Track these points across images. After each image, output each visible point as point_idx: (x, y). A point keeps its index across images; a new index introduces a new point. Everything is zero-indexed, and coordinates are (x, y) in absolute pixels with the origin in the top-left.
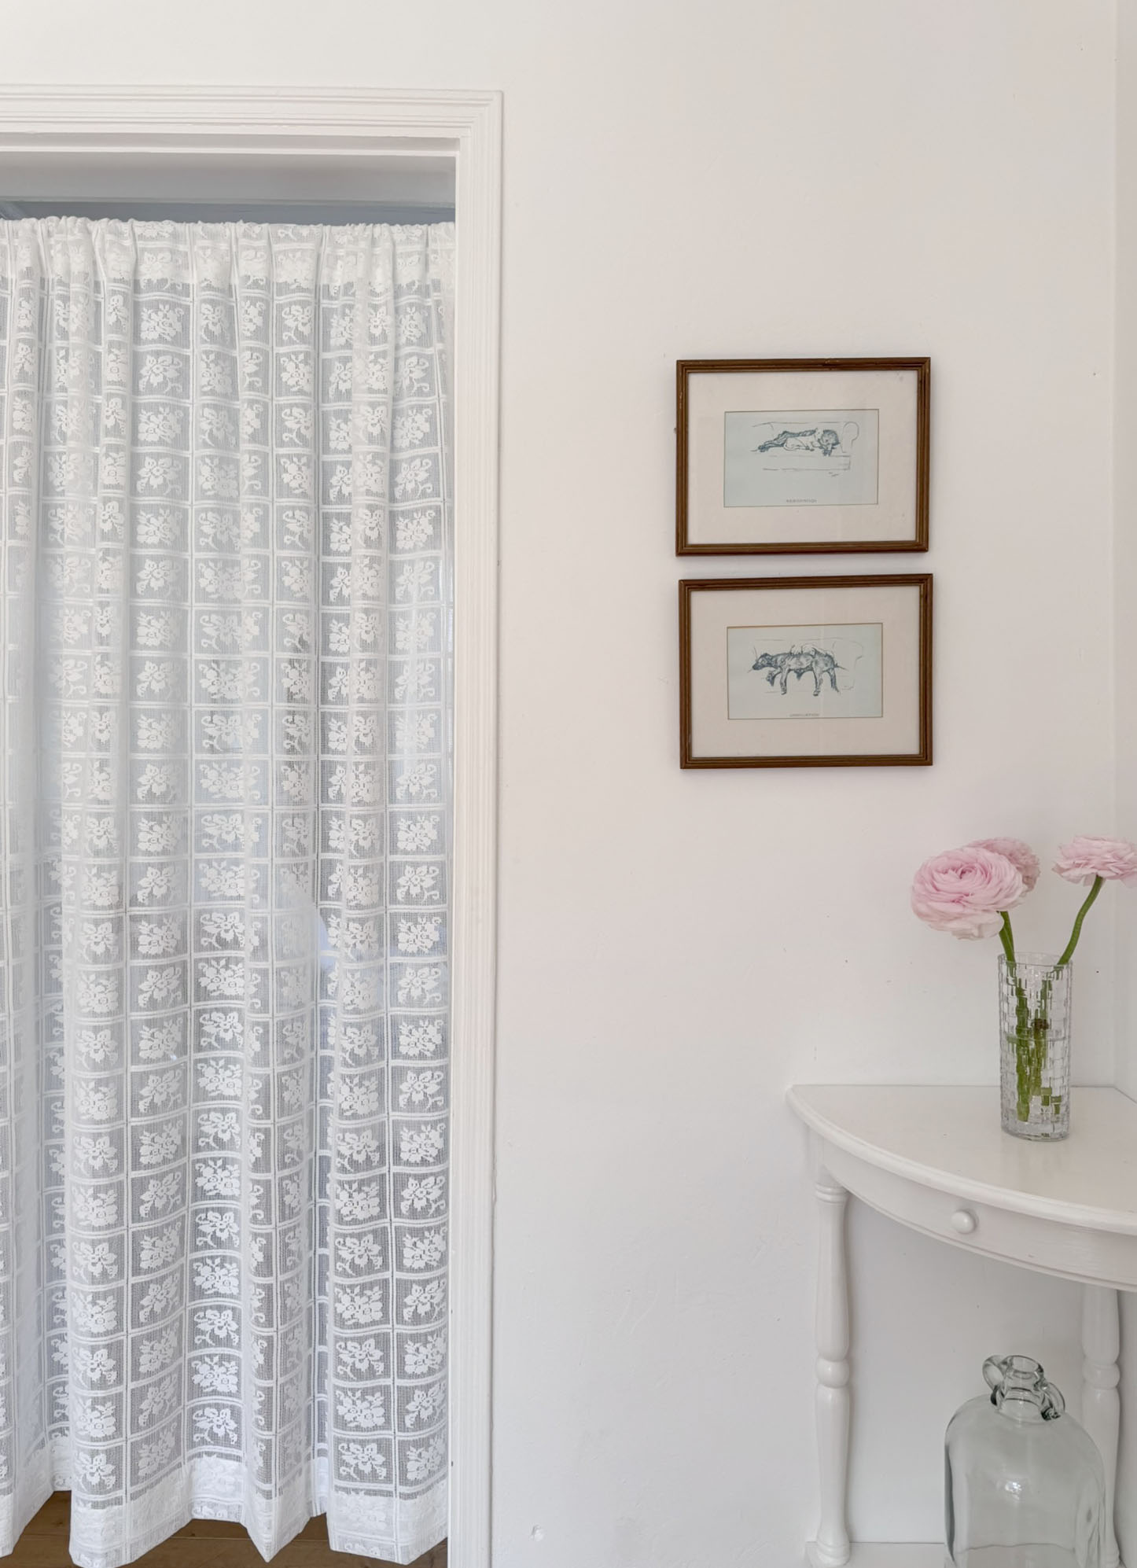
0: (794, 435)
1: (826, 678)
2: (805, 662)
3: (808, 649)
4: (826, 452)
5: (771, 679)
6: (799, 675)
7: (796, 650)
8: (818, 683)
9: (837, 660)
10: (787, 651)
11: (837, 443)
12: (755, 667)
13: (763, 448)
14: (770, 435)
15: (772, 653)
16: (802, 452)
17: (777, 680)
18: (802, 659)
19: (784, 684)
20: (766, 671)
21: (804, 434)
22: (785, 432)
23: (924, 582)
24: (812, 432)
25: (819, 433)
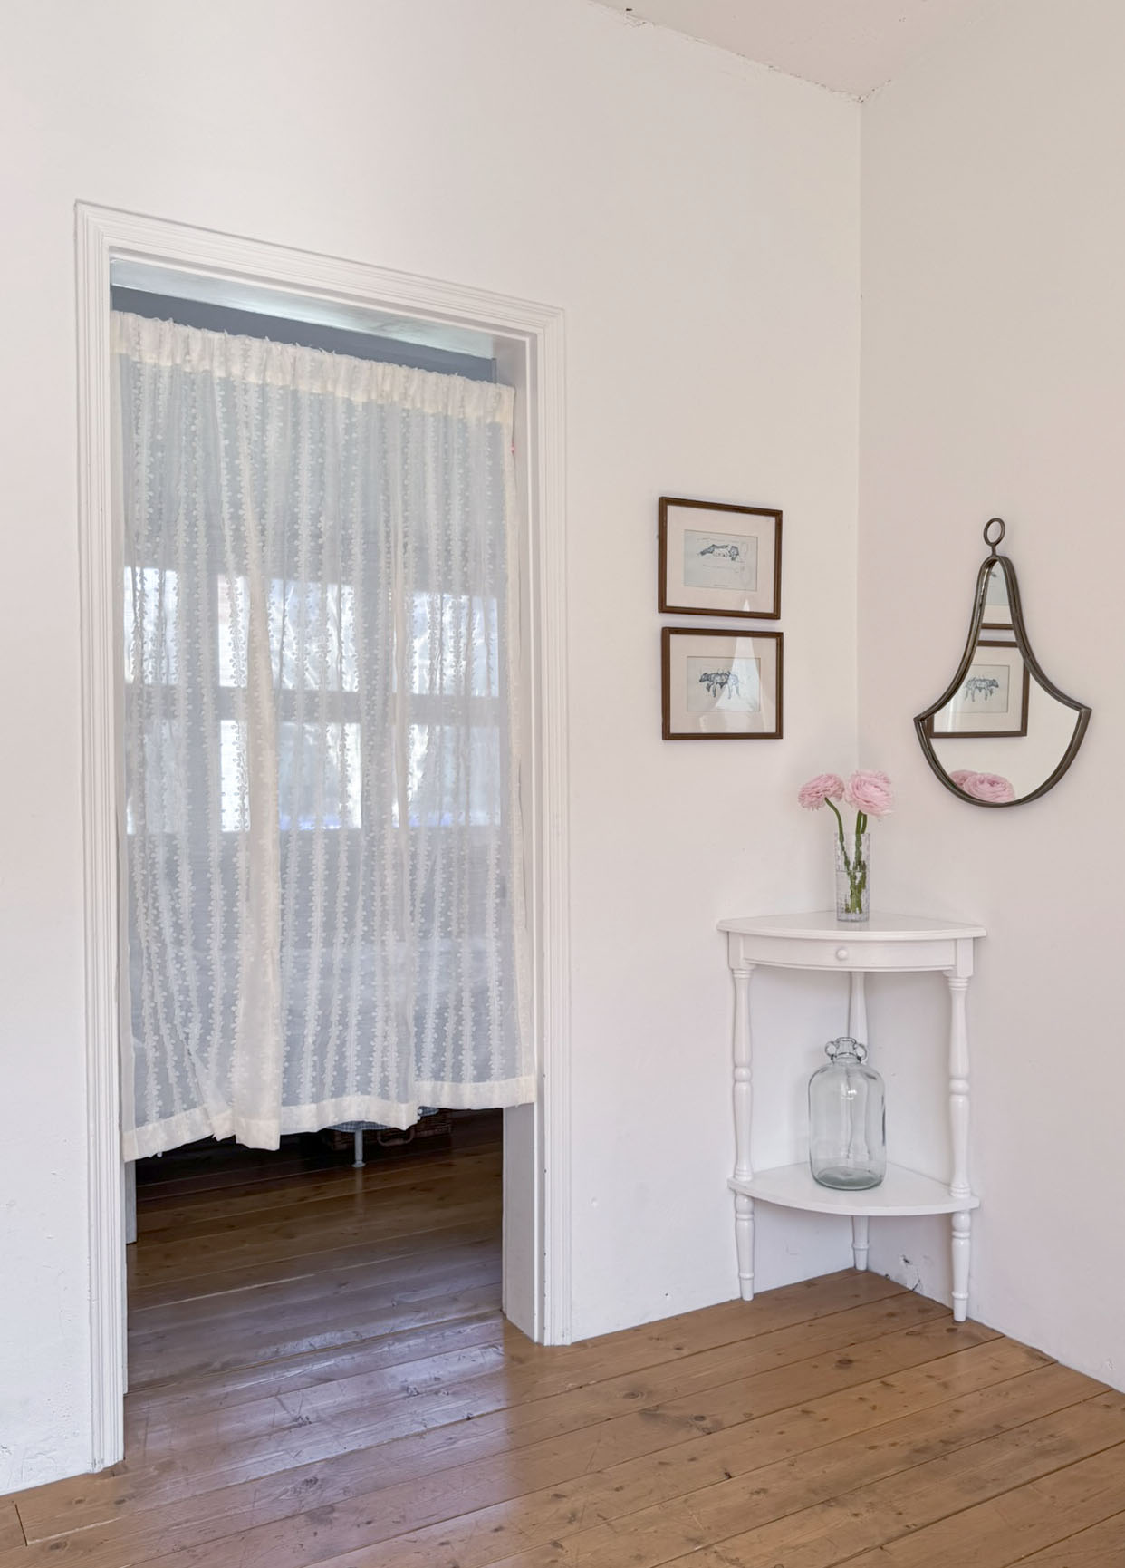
0: (718, 547)
1: (734, 688)
2: (724, 679)
3: (724, 671)
4: (733, 559)
5: (708, 688)
6: (720, 686)
7: (720, 673)
8: (730, 691)
9: (739, 678)
10: (716, 672)
11: (738, 554)
12: (701, 681)
13: (703, 553)
15: (709, 673)
16: (721, 557)
17: (711, 689)
18: (722, 677)
19: (714, 691)
20: (706, 683)
21: (722, 547)
22: (714, 545)
23: (779, 636)
24: (727, 547)
25: (730, 547)
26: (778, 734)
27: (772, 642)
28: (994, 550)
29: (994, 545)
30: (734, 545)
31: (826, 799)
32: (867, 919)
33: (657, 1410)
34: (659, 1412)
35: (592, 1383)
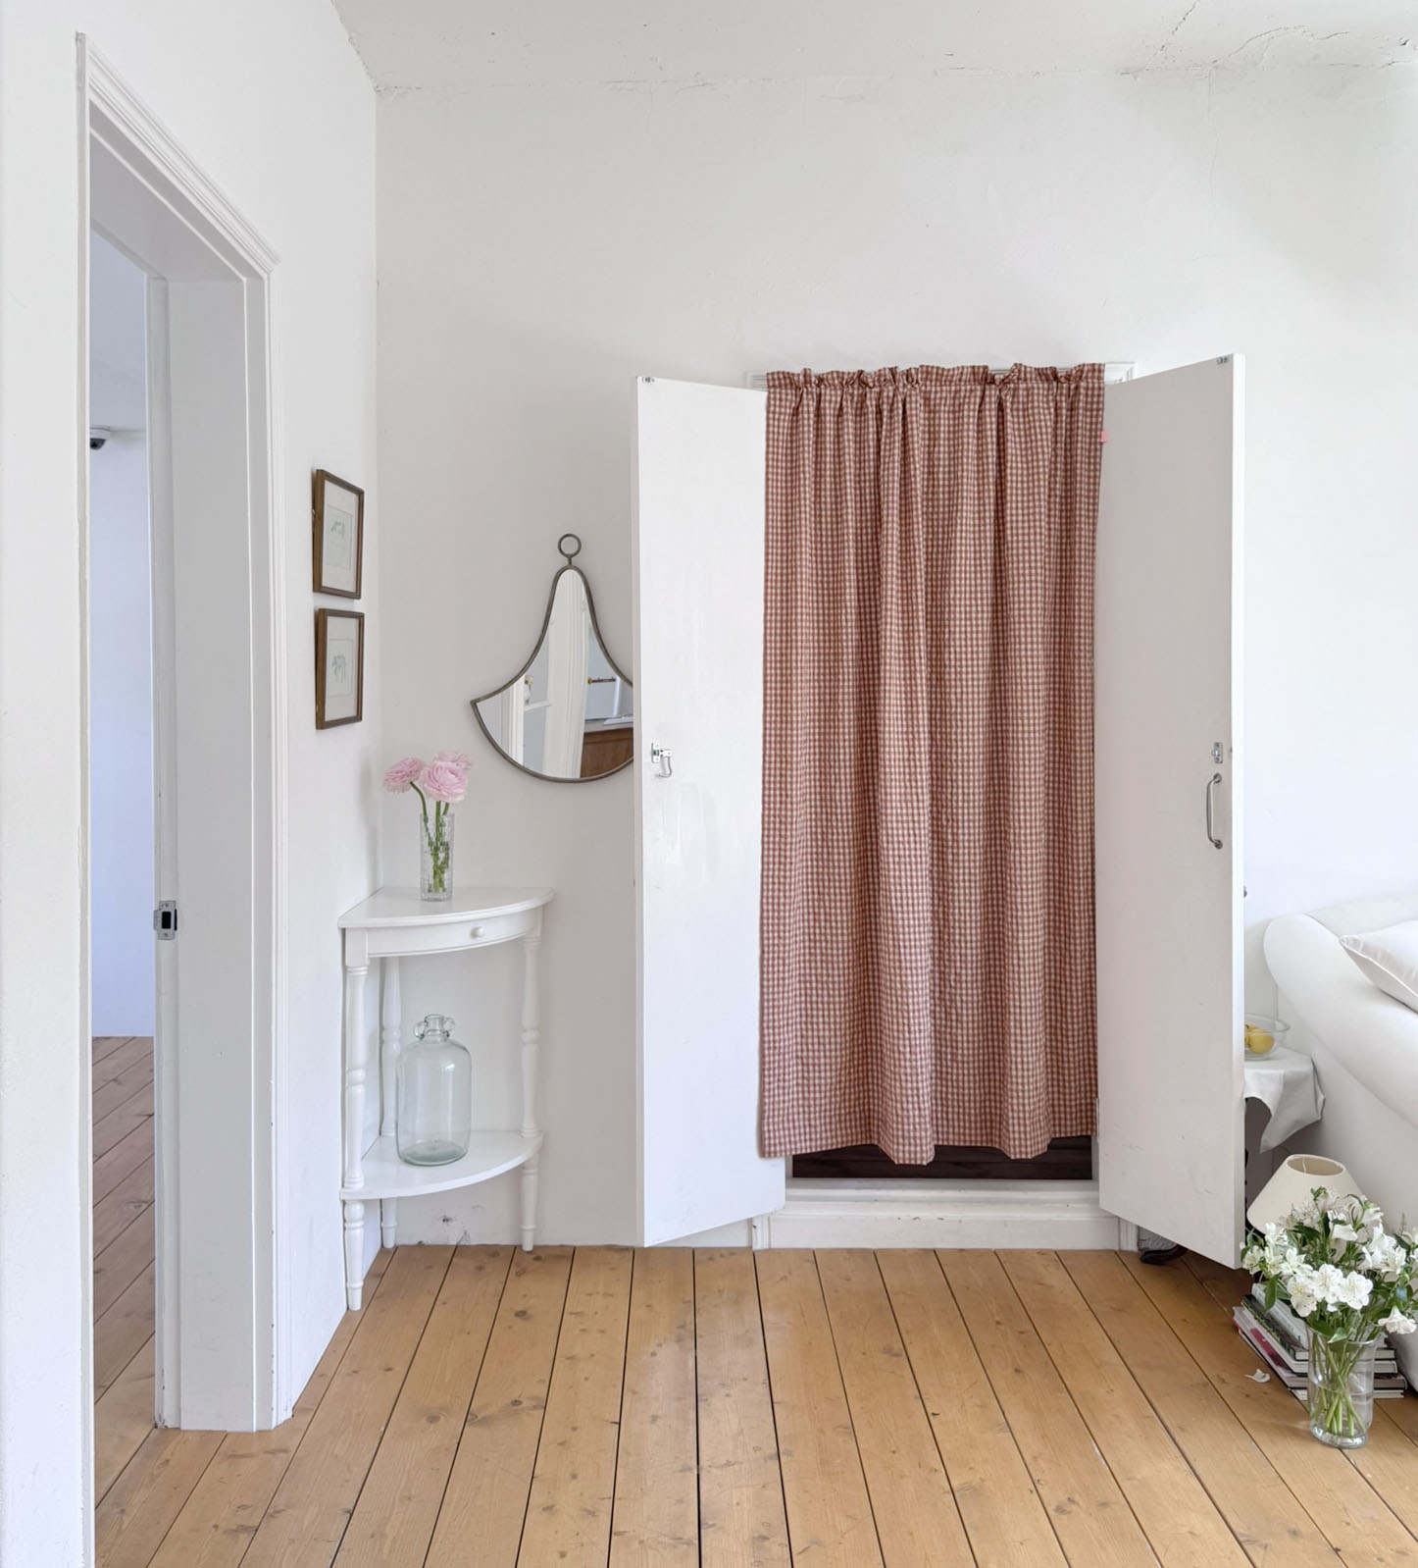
1: (344, 670)
2: (341, 661)
3: (341, 654)
5: (335, 672)
6: (339, 670)
9: (346, 662)
15: (336, 656)
19: (337, 675)
20: (335, 666)
23: (360, 618)
25: (342, 524)
26: (358, 717)
27: (354, 622)
28: (570, 562)
29: (570, 557)
30: (343, 521)
31: (412, 783)
32: (450, 898)
33: (476, 1417)
34: (479, 1417)
35: (383, 1429)
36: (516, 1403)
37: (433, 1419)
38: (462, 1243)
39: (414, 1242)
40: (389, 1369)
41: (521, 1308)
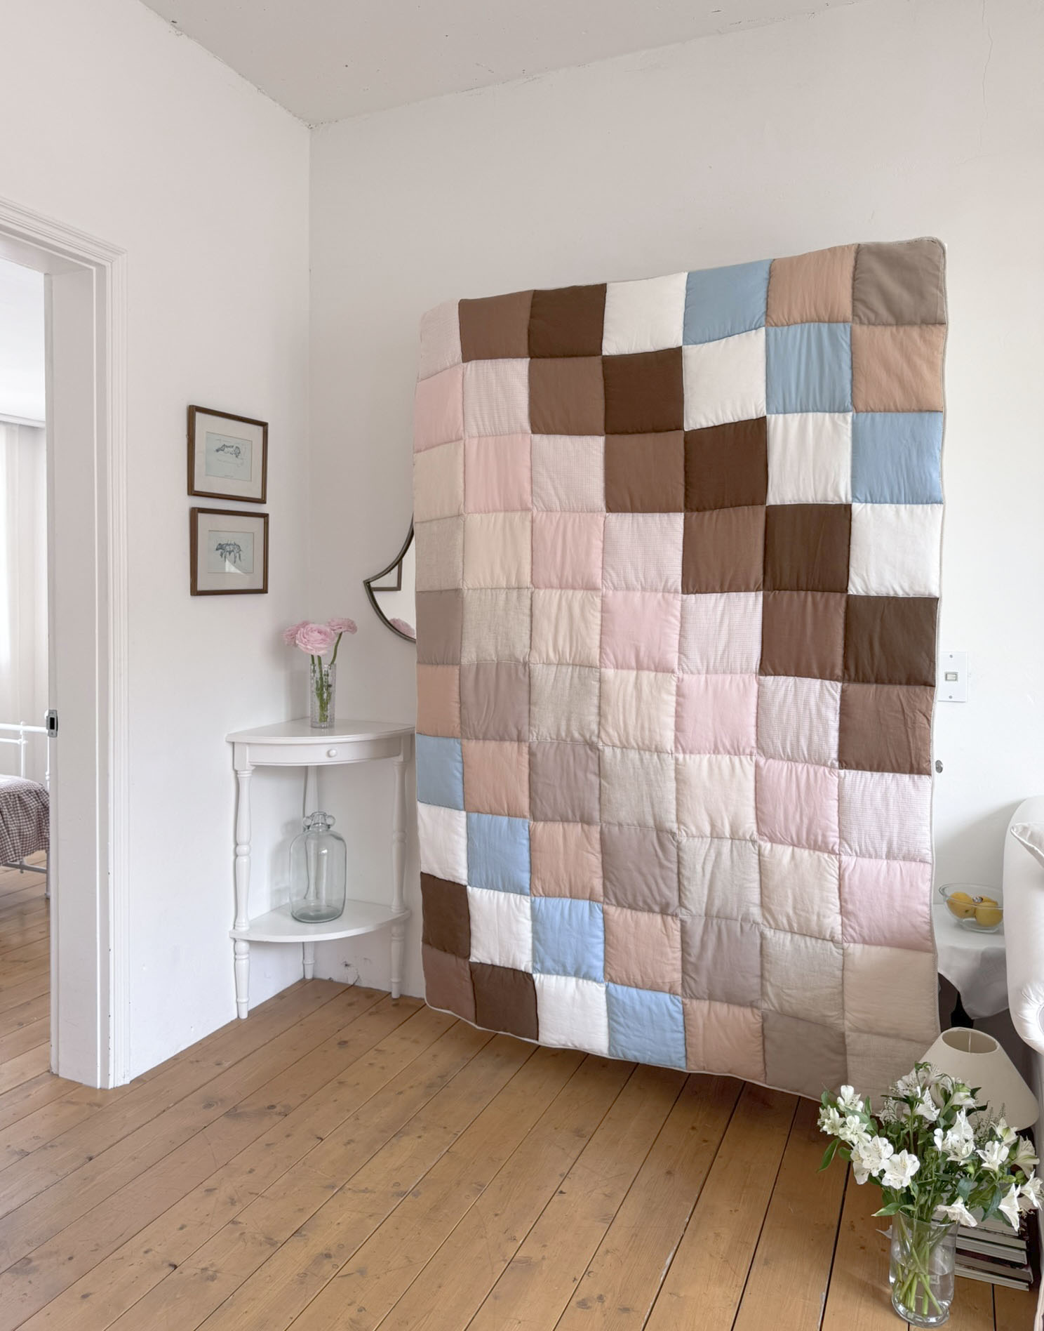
0: (227, 447)
1: (237, 555)
2: (232, 548)
3: (232, 542)
4: (237, 457)
5: (221, 555)
6: (230, 554)
7: (229, 543)
8: (235, 557)
9: (241, 549)
10: (226, 543)
11: (239, 453)
12: (217, 550)
13: (217, 451)
14: (219, 445)
15: (222, 543)
16: (229, 454)
17: (223, 556)
18: (231, 547)
19: (225, 557)
20: (220, 550)
21: (229, 447)
22: (224, 445)
23: (265, 517)
24: (233, 447)
25: (234, 447)
26: (264, 591)
27: (260, 520)
30: (237, 445)
33: (236, 1110)
34: (238, 1111)
35: (171, 1105)
36: (273, 1107)
37: (209, 1105)
38: (356, 984)
39: (327, 978)
40: (219, 1065)
41: (346, 1039)
